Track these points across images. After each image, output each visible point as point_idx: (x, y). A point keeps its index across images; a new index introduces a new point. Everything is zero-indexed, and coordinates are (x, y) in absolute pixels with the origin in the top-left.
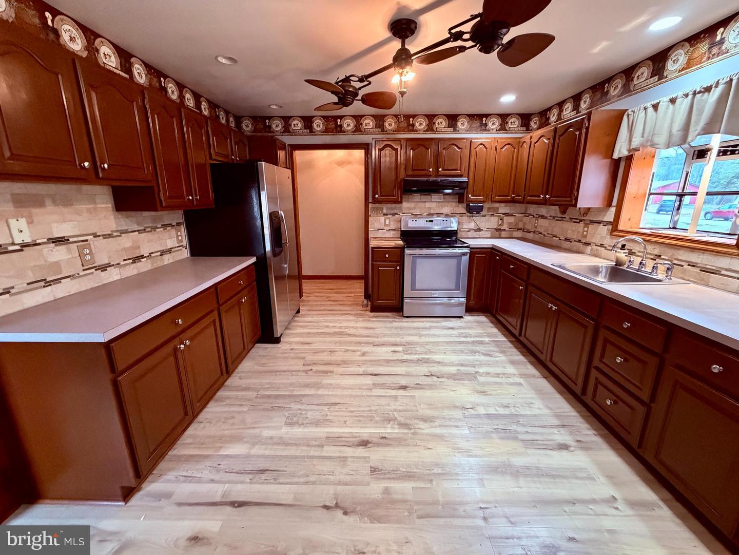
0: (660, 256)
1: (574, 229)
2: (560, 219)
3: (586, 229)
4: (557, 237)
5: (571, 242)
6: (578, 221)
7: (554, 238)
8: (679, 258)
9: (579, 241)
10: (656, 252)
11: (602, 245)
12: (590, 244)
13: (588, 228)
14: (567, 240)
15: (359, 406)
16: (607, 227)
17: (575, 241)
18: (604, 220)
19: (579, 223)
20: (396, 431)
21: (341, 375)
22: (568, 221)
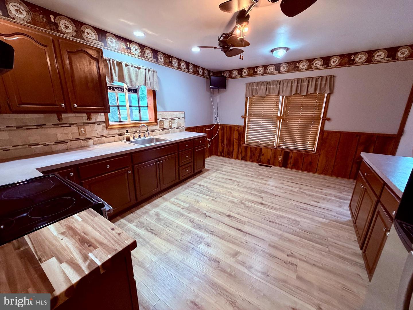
0: (136, 132)
1: (66, 132)
2: (35, 127)
3: (82, 129)
4: (40, 145)
5: (67, 143)
6: (68, 125)
7: (32, 147)
8: (143, 130)
9: (78, 139)
10: (134, 130)
11: (102, 136)
12: (91, 138)
13: (85, 128)
14: (57, 143)
15: (259, 216)
16: (101, 125)
17: (70, 141)
18: (97, 121)
19: (70, 126)
20: (247, 203)
21: (263, 240)
22: (51, 128)
